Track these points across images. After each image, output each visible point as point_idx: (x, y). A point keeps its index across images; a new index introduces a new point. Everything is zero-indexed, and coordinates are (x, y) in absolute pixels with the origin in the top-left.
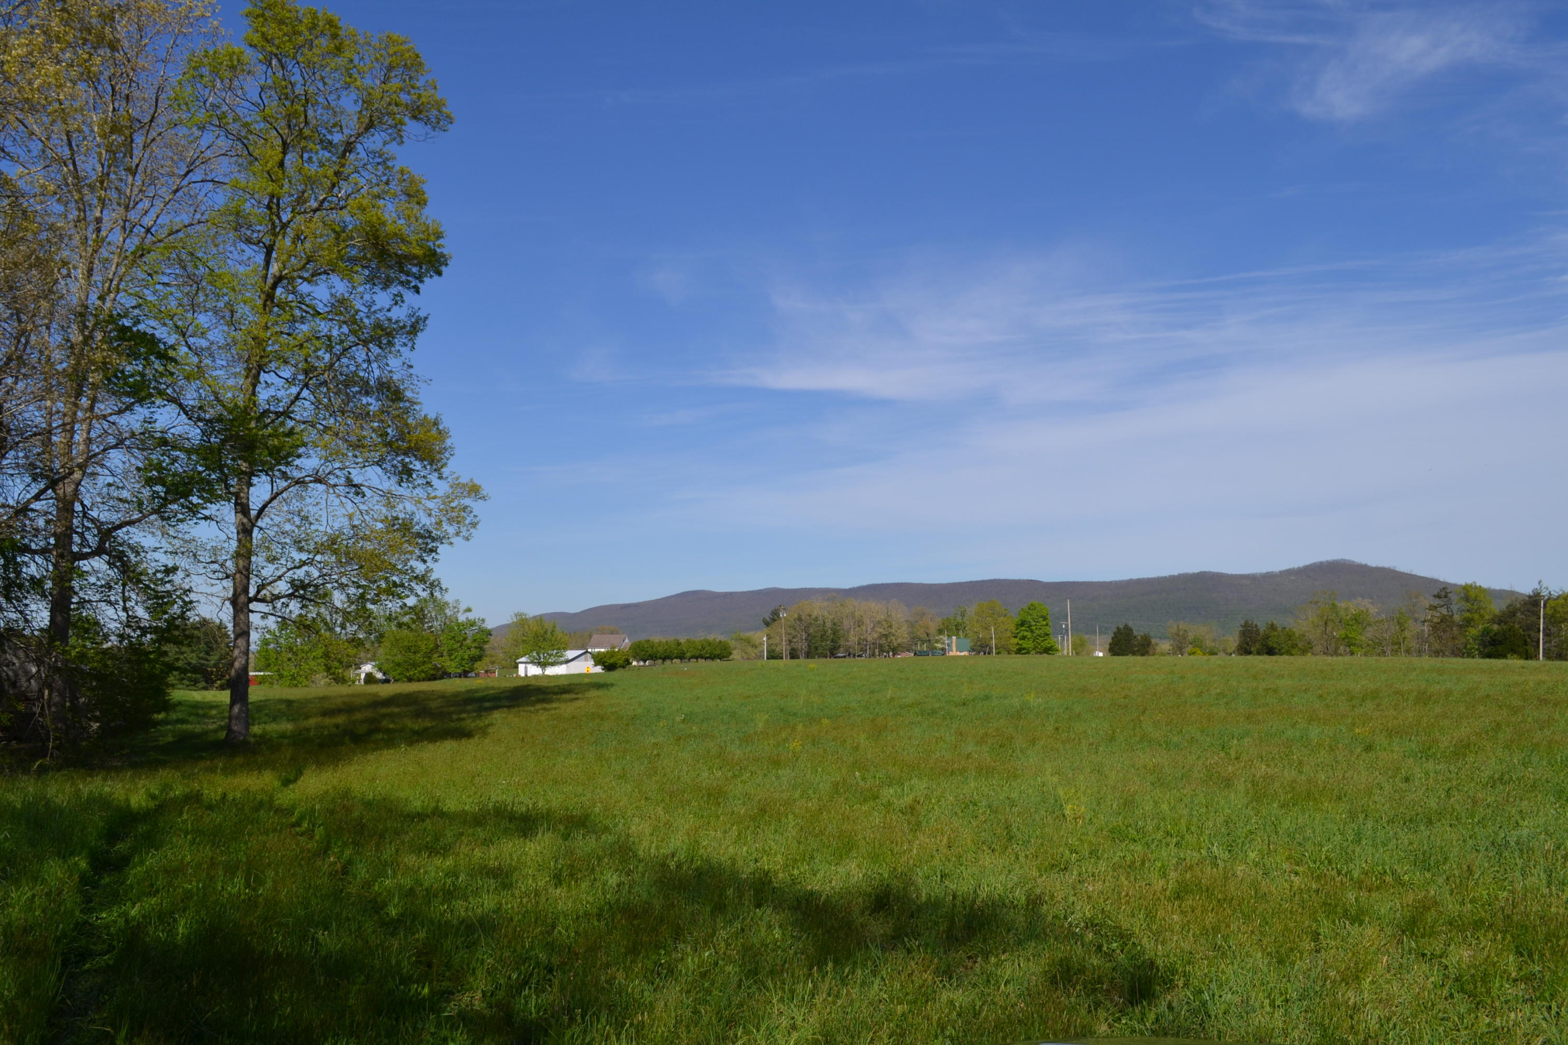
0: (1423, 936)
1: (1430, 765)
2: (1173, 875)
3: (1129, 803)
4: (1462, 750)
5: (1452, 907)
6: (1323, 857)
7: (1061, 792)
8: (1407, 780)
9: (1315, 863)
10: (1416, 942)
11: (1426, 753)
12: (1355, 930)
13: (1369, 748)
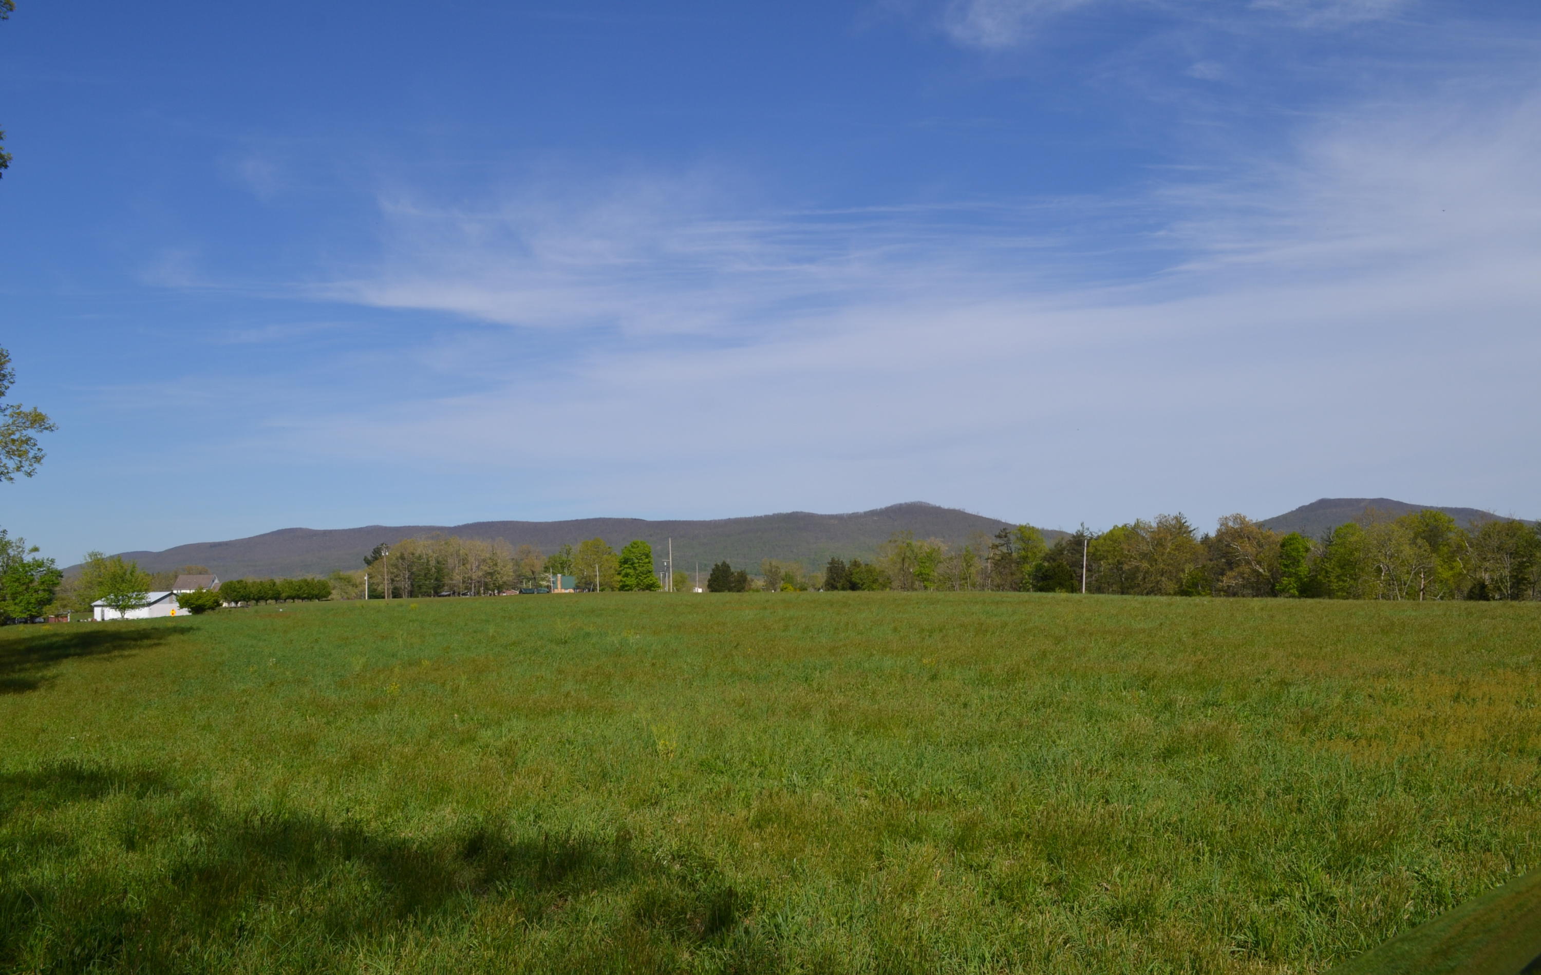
0: (972, 850)
1: (986, 692)
2: (755, 804)
3: (717, 736)
4: (1013, 676)
5: (996, 820)
6: (890, 781)
7: (654, 729)
8: (965, 705)
9: (882, 786)
10: (966, 856)
11: (983, 680)
12: (913, 848)
13: (934, 678)
